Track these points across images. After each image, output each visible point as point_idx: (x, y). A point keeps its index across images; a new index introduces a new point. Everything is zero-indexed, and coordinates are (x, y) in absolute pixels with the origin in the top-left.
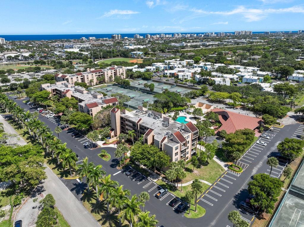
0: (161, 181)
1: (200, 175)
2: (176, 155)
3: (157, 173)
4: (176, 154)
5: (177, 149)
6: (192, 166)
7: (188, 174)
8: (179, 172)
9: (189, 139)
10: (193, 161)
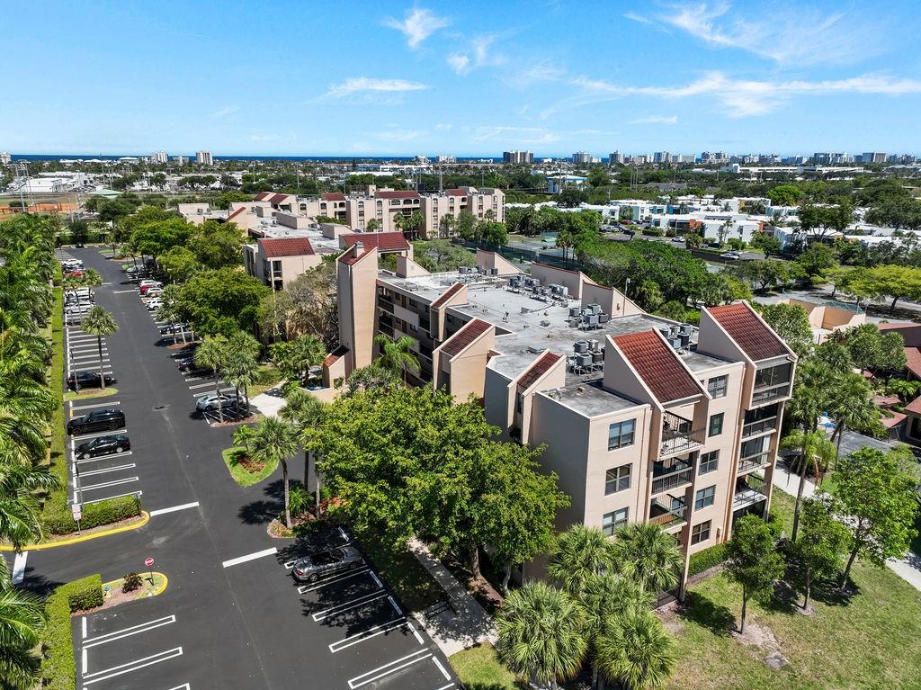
0: (491, 654)
1: (786, 668)
2: (610, 488)
3: (480, 597)
4: (618, 478)
5: (622, 438)
6: (735, 588)
7: (700, 640)
8: (612, 620)
9: (727, 405)
10: (745, 548)
